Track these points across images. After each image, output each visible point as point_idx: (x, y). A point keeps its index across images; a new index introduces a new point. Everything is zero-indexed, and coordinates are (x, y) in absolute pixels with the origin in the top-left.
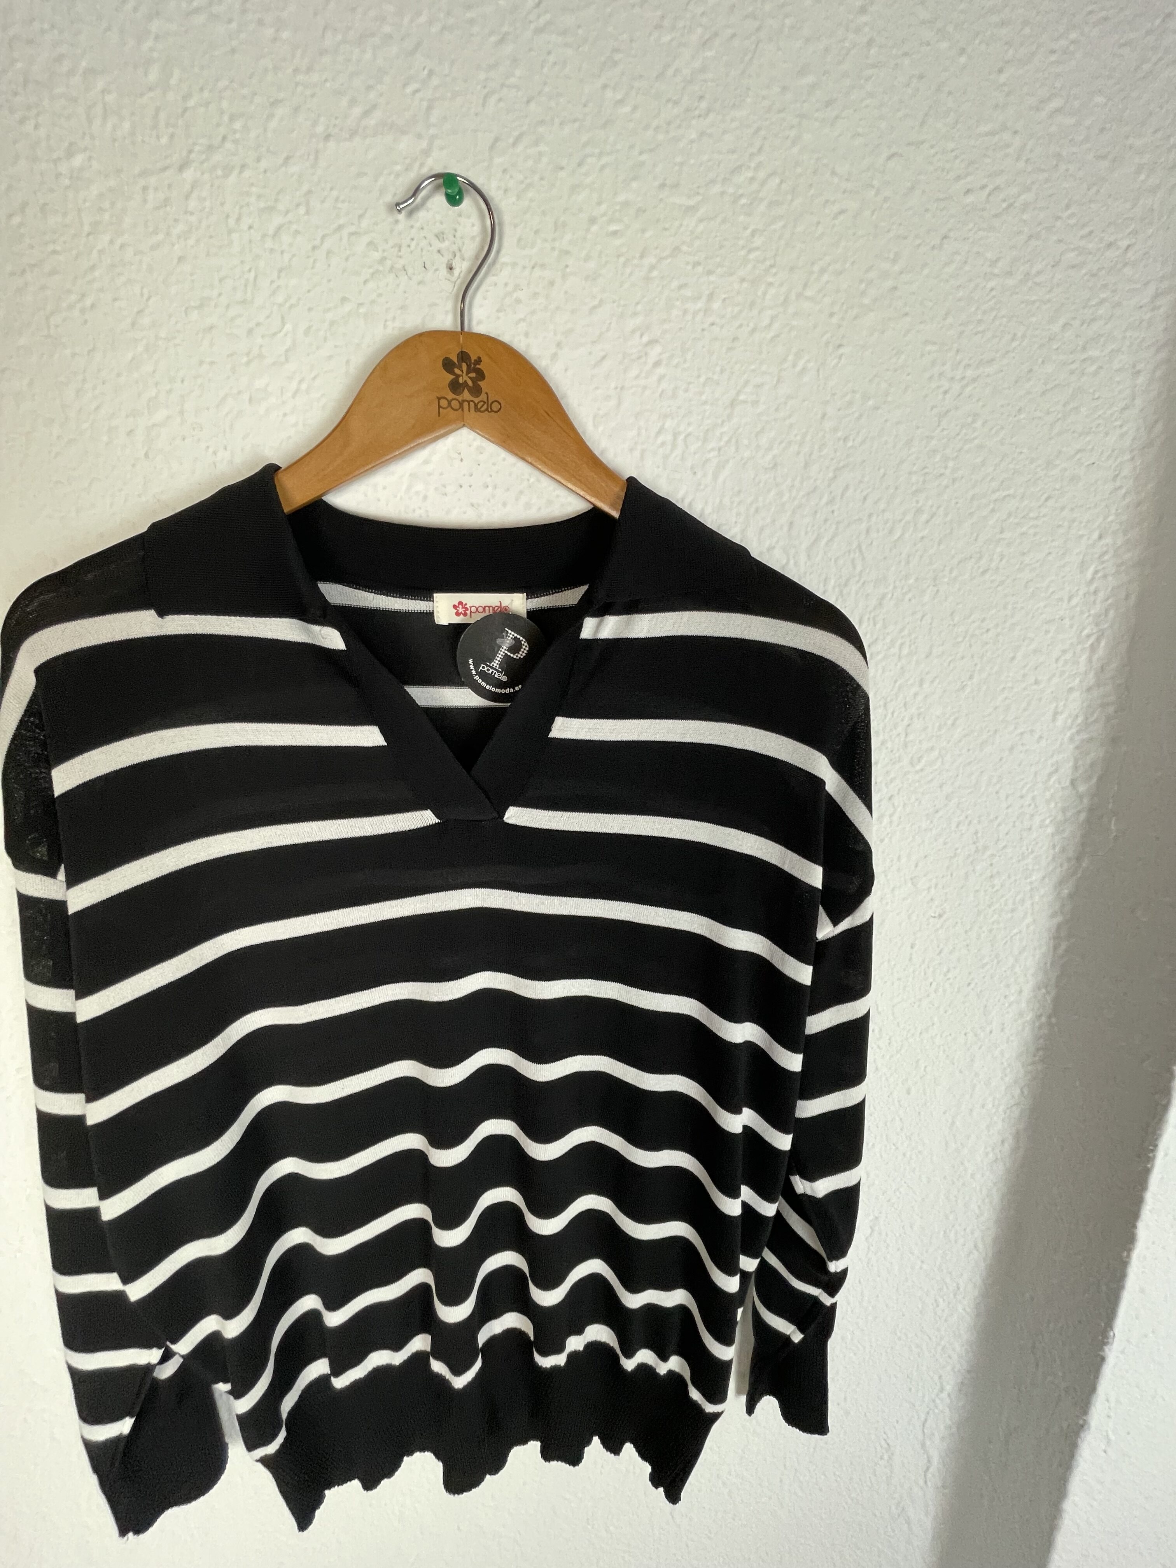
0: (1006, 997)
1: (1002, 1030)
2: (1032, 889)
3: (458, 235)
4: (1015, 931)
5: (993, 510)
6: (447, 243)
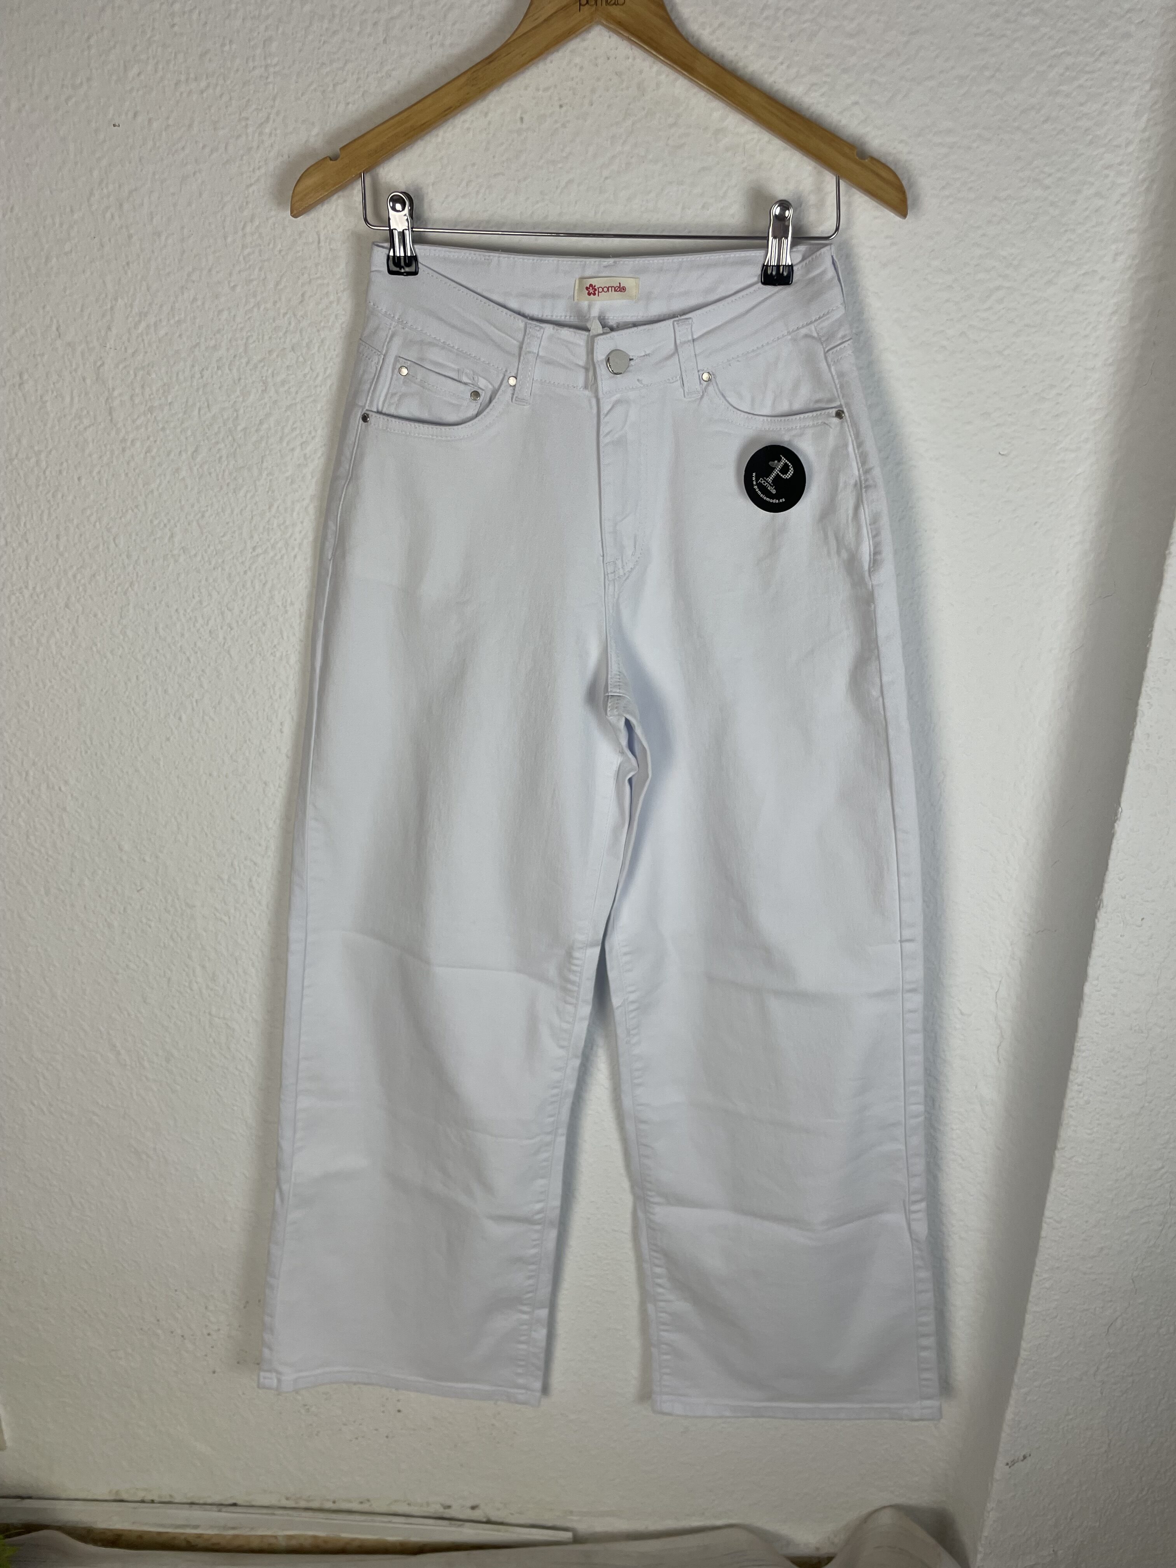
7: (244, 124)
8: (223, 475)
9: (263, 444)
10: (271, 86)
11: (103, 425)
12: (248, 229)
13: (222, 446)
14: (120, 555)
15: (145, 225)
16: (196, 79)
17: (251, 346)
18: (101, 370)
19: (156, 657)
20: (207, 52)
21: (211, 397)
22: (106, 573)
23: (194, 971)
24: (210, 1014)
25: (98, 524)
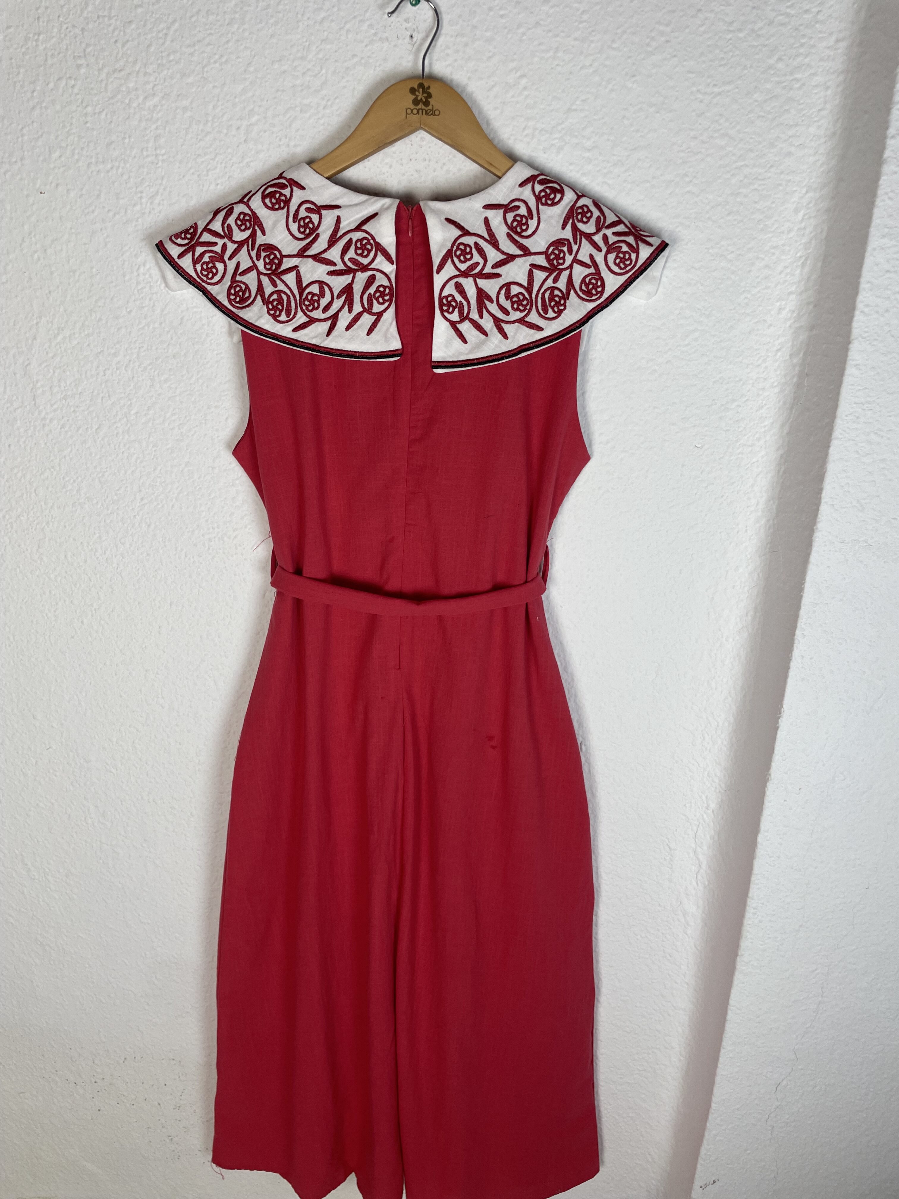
0: (748, 507)
1: (746, 531)
2: (765, 432)
3: (417, 19)
4: (754, 460)
5: (733, 175)
6: (410, 24)
7: (139, 195)
8: (119, 446)
9: (150, 424)
10: (160, 169)
11: (28, 406)
12: (142, 270)
13: (119, 425)
14: (39, 502)
15: (63, 265)
16: (103, 162)
17: (142, 354)
18: (28, 368)
19: (65, 577)
20: (113, 142)
21: (111, 390)
22: (28, 515)
23: (89, 810)
24: (100, 842)
25: (23, 478)
